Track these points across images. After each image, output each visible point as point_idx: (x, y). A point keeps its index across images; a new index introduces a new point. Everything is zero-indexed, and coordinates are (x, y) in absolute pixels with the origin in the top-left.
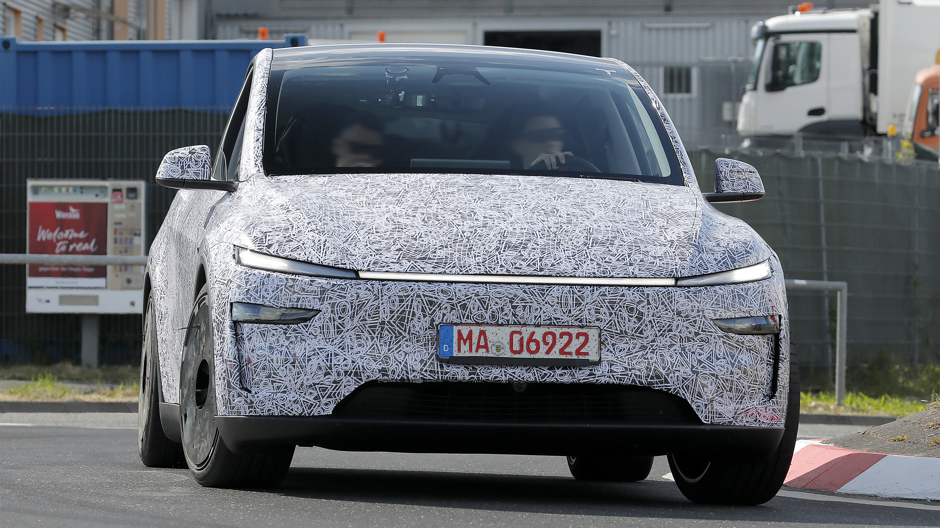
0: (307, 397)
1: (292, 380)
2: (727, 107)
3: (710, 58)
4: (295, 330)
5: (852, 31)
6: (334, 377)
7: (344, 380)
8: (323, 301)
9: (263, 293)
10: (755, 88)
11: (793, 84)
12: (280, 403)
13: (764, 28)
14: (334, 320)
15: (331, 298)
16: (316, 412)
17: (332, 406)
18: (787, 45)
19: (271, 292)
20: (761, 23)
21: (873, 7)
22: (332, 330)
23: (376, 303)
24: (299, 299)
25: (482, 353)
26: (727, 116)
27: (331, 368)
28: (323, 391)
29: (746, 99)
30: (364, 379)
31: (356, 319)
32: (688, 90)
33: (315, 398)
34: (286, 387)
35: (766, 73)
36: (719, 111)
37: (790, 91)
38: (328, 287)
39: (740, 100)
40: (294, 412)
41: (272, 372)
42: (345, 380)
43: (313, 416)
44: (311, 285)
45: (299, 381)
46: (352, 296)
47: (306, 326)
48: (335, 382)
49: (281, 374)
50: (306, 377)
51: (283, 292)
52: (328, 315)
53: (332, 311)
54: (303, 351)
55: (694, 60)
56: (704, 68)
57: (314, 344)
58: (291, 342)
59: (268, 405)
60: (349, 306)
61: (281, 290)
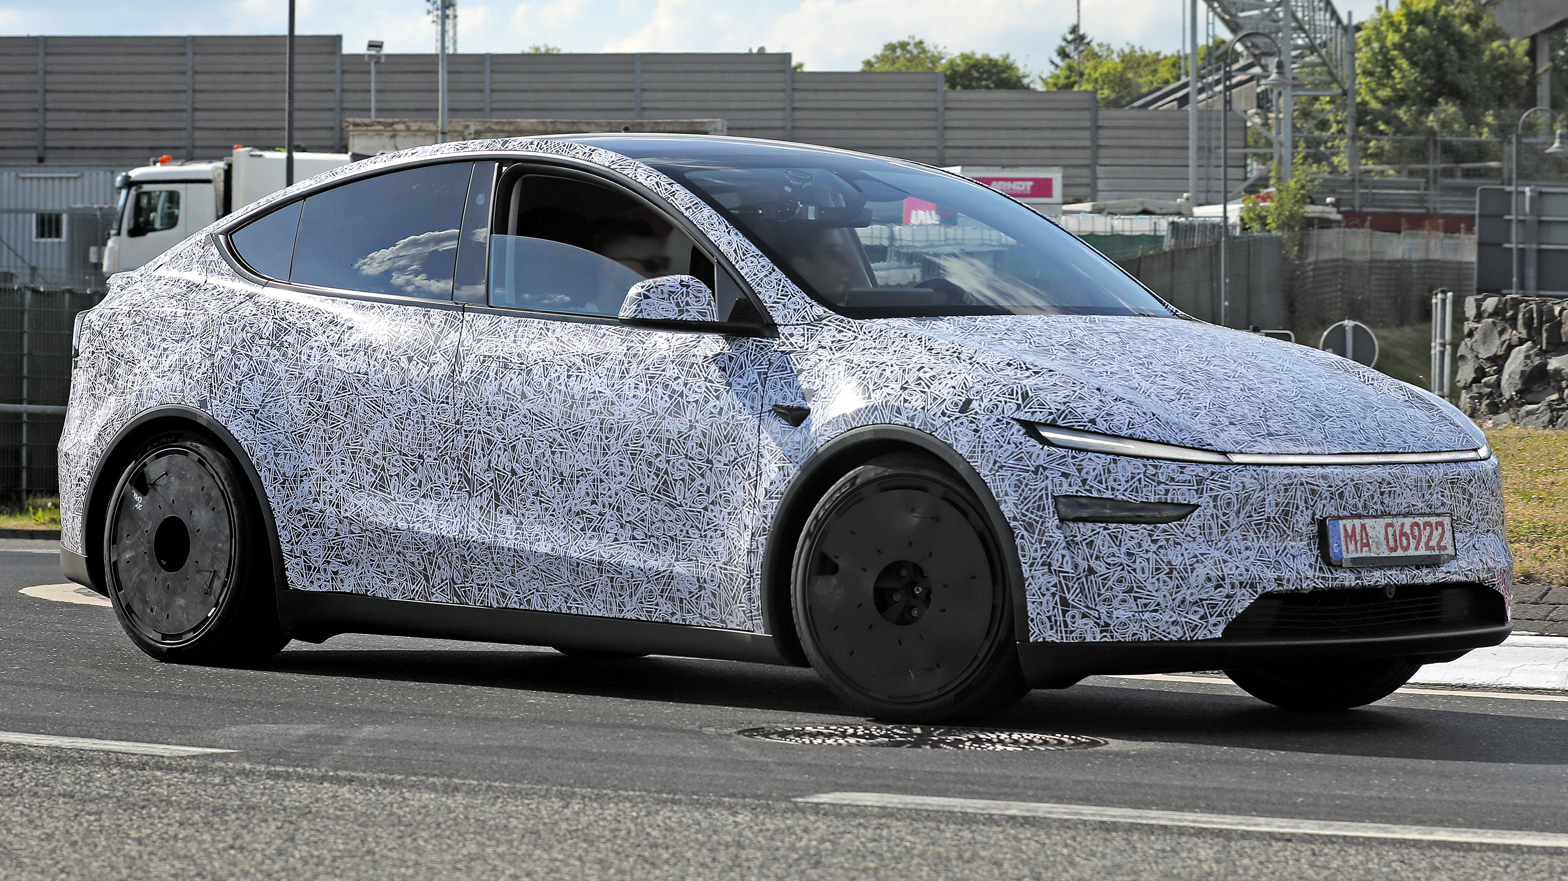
0: (1190, 616)
1: (1168, 595)
2: (93, 250)
3: (79, 206)
4: (1165, 531)
5: (208, 181)
6: (1227, 590)
7: (1239, 594)
8: (1202, 493)
9: (1111, 483)
10: (119, 234)
11: (154, 230)
12: (1153, 625)
13: (128, 177)
14: (1217, 517)
15: (1211, 489)
16: (1200, 635)
17: (1222, 627)
18: (148, 193)
19: (1123, 483)
20: (124, 174)
21: (227, 159)
22: (1215, 530)
23: (1261, 494)
24: (1167, 491)
25: (1365, 553)
26: (93, 259)
27: (1223, 579)
28: (1213, 608)
29: (110, 243)
30: (1260, 591)
31: (1242, 515)
32: (58, 235)
33: (1201, 618)
34: (1158, 604)
35: (129, 220)
36: (87, 253)
37: (150, 235)
38: (1206, 475)
39: (105, 245)
40: (1171, 636)
41: (1135, 585)
42: (1239, 592)
43: (1197, 640)
44: (1182, 473)
45: (1179, 596)
46: (1237, 486)
47: (1181, 526)
48: (1228, 596)
49: (1150, 587)
50: (1190, 591)
51: (1143, 483)
52: (1210, 511)
53: (1215, 506)
54: (1180, 559)
55: (64, 207)
56: (73, 214)
57: (1195, 548)
58: (1161, 547)
59: (1134, 628)
60: (1234, 499)
61: (1140, 480)
